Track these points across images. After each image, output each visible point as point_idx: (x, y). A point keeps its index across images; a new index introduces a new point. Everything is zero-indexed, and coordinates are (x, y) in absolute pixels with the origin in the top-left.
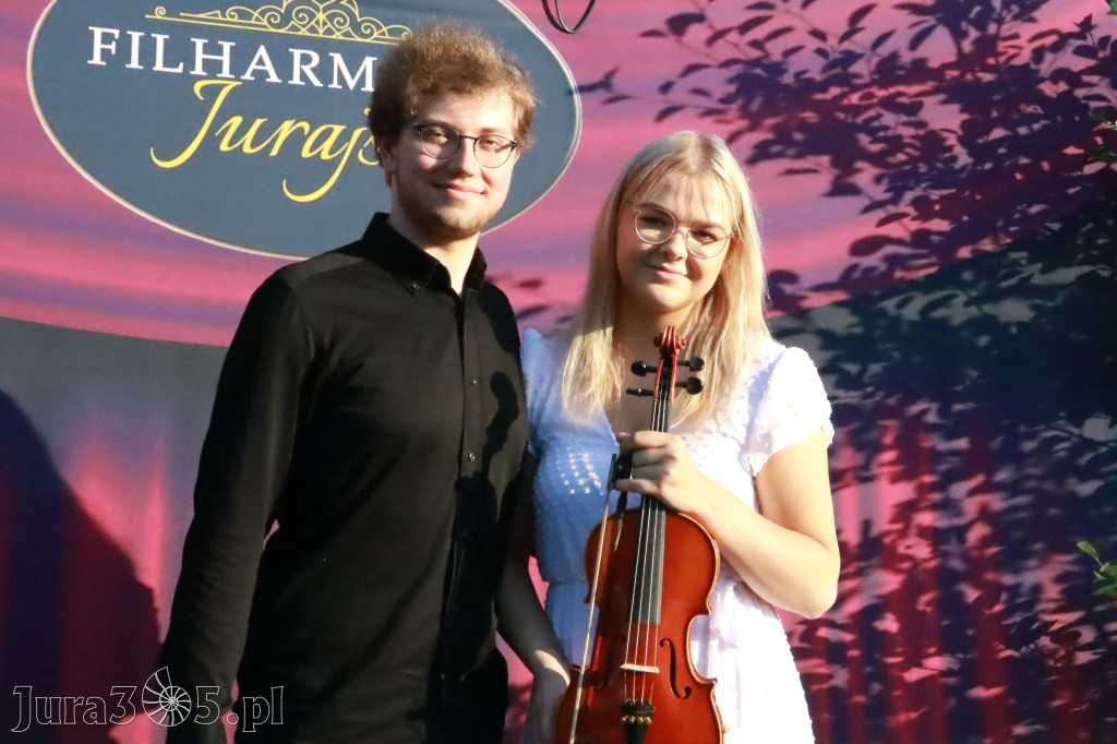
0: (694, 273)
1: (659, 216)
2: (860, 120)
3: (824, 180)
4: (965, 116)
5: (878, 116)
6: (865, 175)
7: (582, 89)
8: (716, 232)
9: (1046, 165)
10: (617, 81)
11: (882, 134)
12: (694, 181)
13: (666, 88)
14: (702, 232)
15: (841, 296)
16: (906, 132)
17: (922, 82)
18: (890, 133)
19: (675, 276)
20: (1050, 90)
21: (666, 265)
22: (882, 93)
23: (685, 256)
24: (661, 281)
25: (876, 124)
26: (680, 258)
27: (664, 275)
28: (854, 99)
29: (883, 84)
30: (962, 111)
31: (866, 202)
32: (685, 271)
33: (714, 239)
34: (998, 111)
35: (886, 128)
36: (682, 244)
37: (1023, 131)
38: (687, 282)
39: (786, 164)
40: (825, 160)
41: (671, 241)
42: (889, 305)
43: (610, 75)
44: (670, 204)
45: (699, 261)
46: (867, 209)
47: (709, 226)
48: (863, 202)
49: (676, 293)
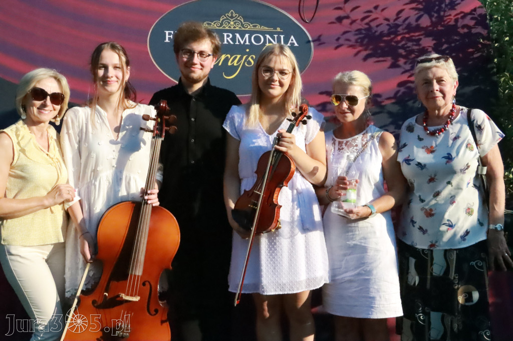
0: (281, 85)
1: (269, 69)
2: (400, 45)
3: (388, 64)
4: (434, 42)
5: (406, 44)
6: (401, 61)
7: (313, 41)
8: (286, 72)
9: (461, 55)
10: (322, 38)
11: (408, 49)
12: (278, 57)
13: (338, 39)
14: (282, 72)
15: (393, 101)
16: (415, 48)
17: (420, 31)
18: (410, 48)
19: (275, 86)
20: (462, 31)
21: (273, 83)
22: (407, 36)
23: (278, 80)
24: (272, 88)
25: (406, 46)
26: (276, 81)
27: (272, 86)
28: (399, 38)
29: (408, 33)
30: (433, 40)
31: (403, 70)
32: (278, 84)
33: (286, 74)
34: (445, 39)
35: (409, 47)
36: (276, 77)
37: (453, 45)
38: (280, 88)
39: (376, 59)
40: (389, 58)
41: (273, 76)
42: (410, 103)
43: (320, 36)
44: (272, 65)
45: (282, 81)
46: (403, 73)
47: (284, 70)
48: (402, 70)
49: (277, 91)
